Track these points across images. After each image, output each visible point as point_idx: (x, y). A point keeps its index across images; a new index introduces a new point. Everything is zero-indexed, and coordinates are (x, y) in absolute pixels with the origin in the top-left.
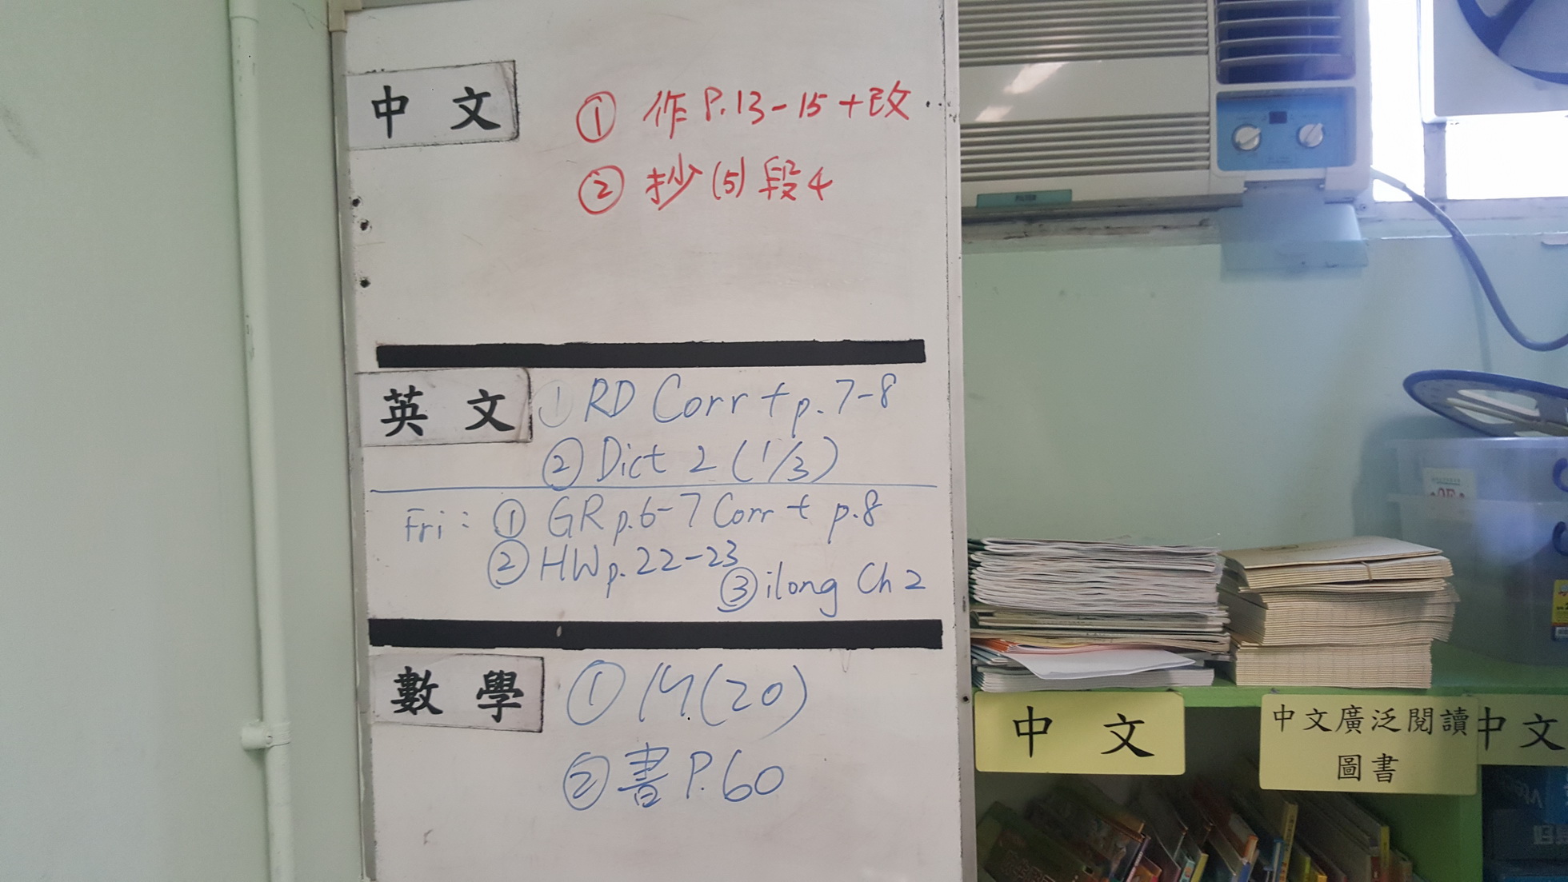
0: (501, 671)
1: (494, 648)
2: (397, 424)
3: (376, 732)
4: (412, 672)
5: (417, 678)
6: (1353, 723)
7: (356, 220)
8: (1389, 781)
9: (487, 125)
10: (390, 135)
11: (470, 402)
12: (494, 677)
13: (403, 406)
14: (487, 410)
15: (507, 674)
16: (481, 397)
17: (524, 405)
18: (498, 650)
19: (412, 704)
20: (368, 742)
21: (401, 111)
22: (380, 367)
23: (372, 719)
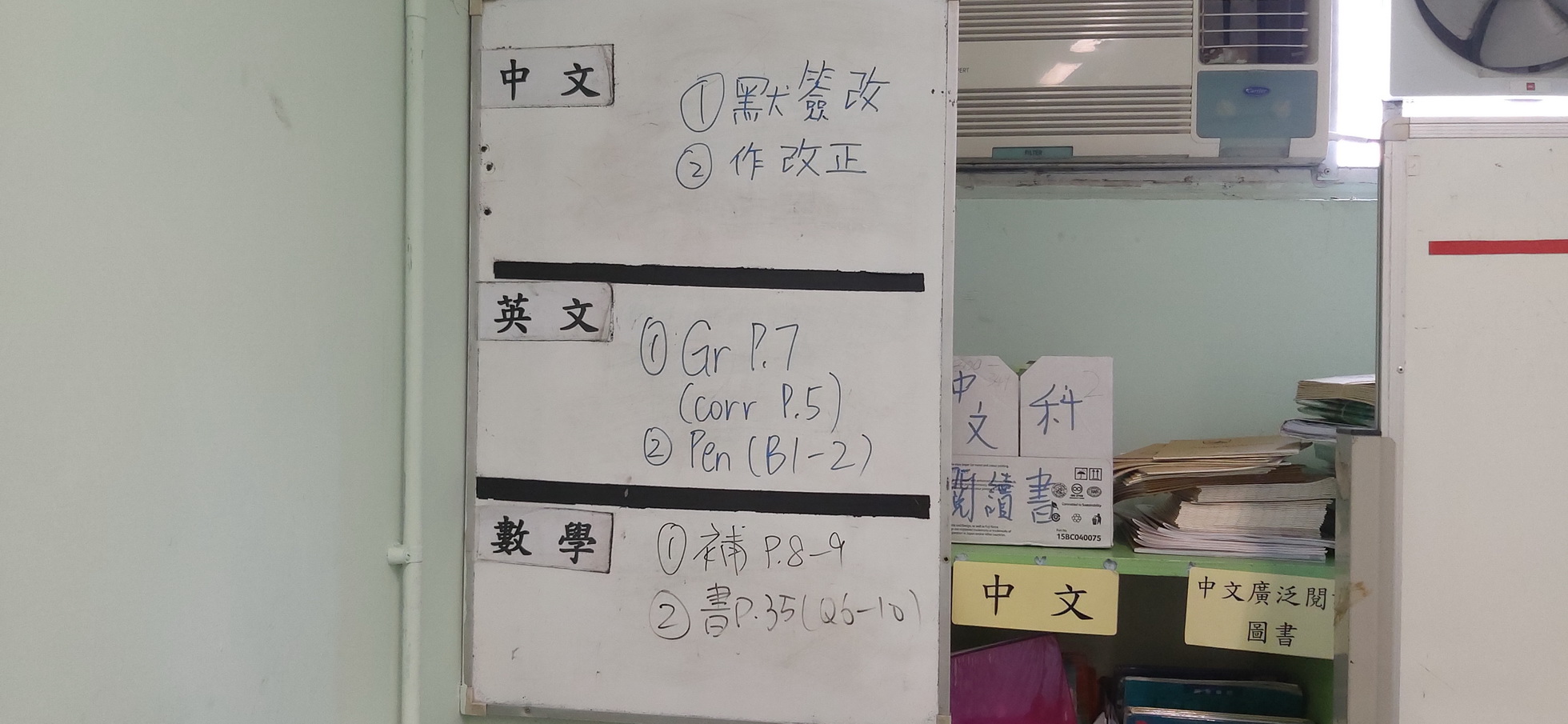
0: (580, 524)
1: (575, 504)
2: (506, 323)
3: (479, 569)
4: (509, 520)
5: (512, 525)
6: (1262, 597)
7: (484, 162)
8: (1289, 645)
9: (590, 93)
10: (513, 98)
11: (565, 308)
12: (573, 528)
13: (513, 309)
14: (578, 316)
15: (584, 526)
16: (574, 304)
17: (608, 312)
18: (577, 506)
19: (507, 546)
20: (471, 575)
21: (523, 79)
22: (496, 278)
23: (476, 557)
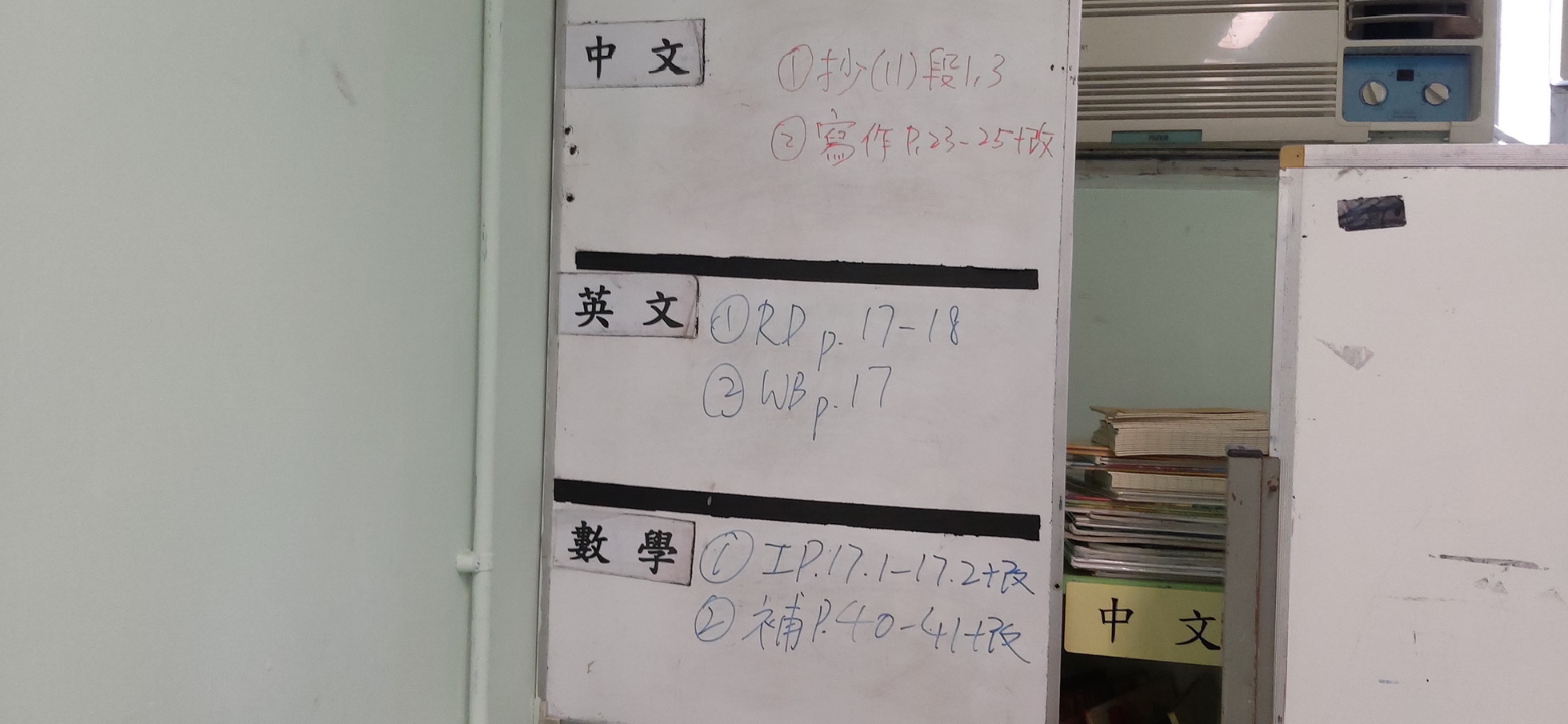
0: (660, 532)
1: (655, 510)
2: (587, 317)
3: (555, 575)
4: (587, 526)
5: (590, 531)
7: (567, 144)
9: (677, 70)
10: (598, 76)
11: (648, 302)
12: (654, 536)
13: (594, 303)
14: (662, 310)
15: (664, 534)
16: (657, 298)
17: (693, 306)
18: (658, 513)
19: (585, 553)
20: (547, 582)
21: (610, 56)
22: (577, 268)
23: (552, 563)
